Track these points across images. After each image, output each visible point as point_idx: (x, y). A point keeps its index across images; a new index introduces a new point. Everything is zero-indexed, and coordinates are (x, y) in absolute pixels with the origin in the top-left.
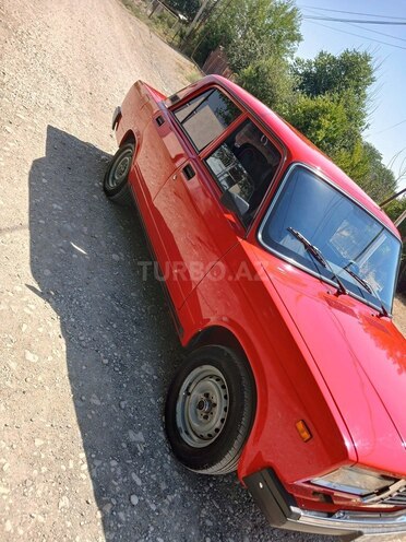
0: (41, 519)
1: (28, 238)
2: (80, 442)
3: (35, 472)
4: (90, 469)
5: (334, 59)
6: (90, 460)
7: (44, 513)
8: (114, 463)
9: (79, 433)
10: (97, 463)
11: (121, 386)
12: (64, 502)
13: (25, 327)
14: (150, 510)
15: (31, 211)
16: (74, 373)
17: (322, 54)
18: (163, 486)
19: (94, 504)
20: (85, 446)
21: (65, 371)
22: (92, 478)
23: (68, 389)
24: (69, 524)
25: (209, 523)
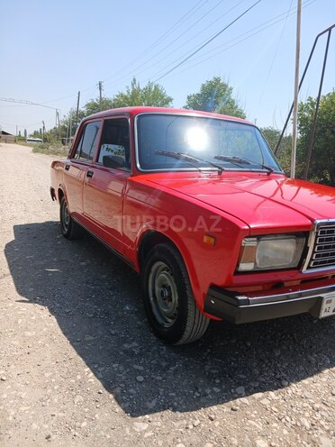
0: (61, 414)
1: (12, 279)
2: (83, 363)
3: (49, 391)
4: (96, 375)
5: (198, 95)
6: (94, 370)
7: (63, 411)
8: (115, 365)
9: (81, 359)
10: (101, 369)
11: (109, 324)
12: (79, 398)
13: (20, 321)
14: (156, 381)
15: (10, 266)
16: (67, 330)
17: (189, 98)
18: (164, 364)
19: (106, 392)
20: (87, 364)
21: (60, 332)
22: (99, 379)
23: (65, 340)
24: (86, 410)
25: (214, 371)
